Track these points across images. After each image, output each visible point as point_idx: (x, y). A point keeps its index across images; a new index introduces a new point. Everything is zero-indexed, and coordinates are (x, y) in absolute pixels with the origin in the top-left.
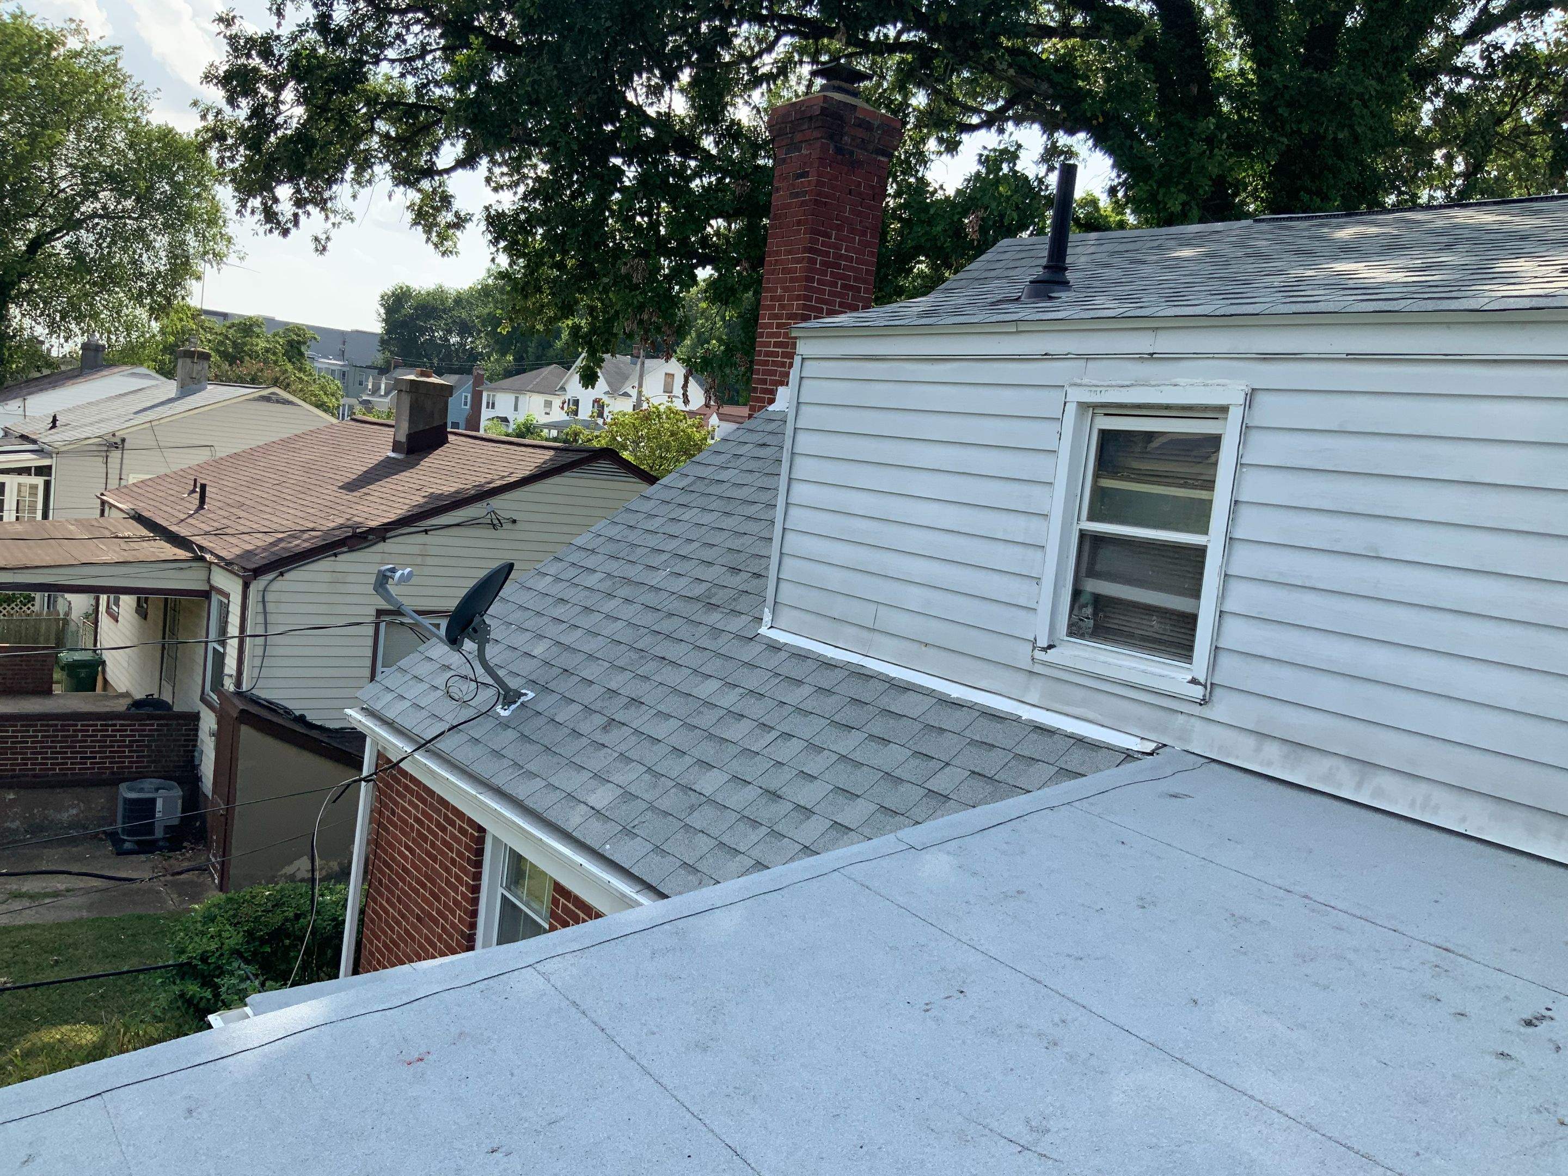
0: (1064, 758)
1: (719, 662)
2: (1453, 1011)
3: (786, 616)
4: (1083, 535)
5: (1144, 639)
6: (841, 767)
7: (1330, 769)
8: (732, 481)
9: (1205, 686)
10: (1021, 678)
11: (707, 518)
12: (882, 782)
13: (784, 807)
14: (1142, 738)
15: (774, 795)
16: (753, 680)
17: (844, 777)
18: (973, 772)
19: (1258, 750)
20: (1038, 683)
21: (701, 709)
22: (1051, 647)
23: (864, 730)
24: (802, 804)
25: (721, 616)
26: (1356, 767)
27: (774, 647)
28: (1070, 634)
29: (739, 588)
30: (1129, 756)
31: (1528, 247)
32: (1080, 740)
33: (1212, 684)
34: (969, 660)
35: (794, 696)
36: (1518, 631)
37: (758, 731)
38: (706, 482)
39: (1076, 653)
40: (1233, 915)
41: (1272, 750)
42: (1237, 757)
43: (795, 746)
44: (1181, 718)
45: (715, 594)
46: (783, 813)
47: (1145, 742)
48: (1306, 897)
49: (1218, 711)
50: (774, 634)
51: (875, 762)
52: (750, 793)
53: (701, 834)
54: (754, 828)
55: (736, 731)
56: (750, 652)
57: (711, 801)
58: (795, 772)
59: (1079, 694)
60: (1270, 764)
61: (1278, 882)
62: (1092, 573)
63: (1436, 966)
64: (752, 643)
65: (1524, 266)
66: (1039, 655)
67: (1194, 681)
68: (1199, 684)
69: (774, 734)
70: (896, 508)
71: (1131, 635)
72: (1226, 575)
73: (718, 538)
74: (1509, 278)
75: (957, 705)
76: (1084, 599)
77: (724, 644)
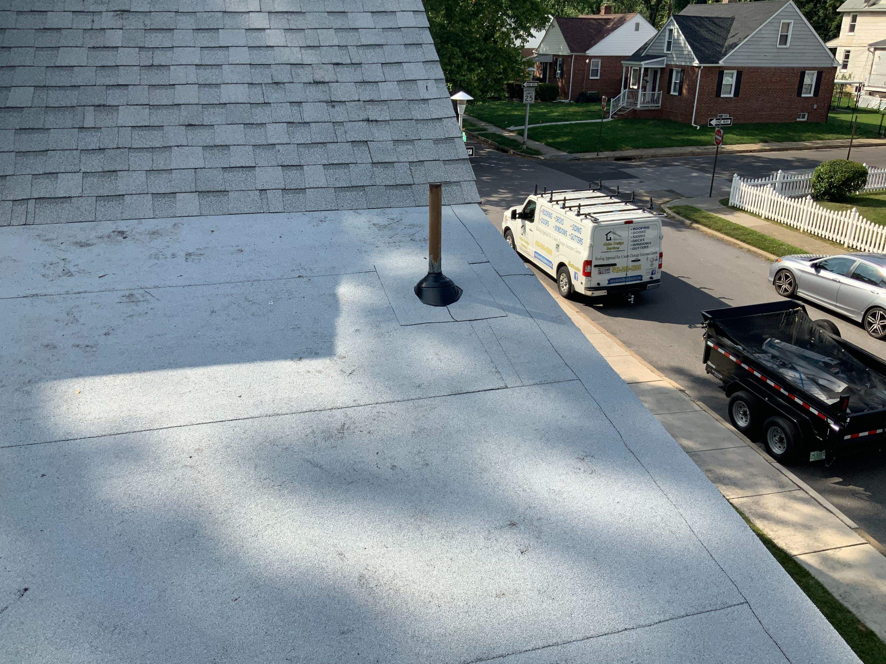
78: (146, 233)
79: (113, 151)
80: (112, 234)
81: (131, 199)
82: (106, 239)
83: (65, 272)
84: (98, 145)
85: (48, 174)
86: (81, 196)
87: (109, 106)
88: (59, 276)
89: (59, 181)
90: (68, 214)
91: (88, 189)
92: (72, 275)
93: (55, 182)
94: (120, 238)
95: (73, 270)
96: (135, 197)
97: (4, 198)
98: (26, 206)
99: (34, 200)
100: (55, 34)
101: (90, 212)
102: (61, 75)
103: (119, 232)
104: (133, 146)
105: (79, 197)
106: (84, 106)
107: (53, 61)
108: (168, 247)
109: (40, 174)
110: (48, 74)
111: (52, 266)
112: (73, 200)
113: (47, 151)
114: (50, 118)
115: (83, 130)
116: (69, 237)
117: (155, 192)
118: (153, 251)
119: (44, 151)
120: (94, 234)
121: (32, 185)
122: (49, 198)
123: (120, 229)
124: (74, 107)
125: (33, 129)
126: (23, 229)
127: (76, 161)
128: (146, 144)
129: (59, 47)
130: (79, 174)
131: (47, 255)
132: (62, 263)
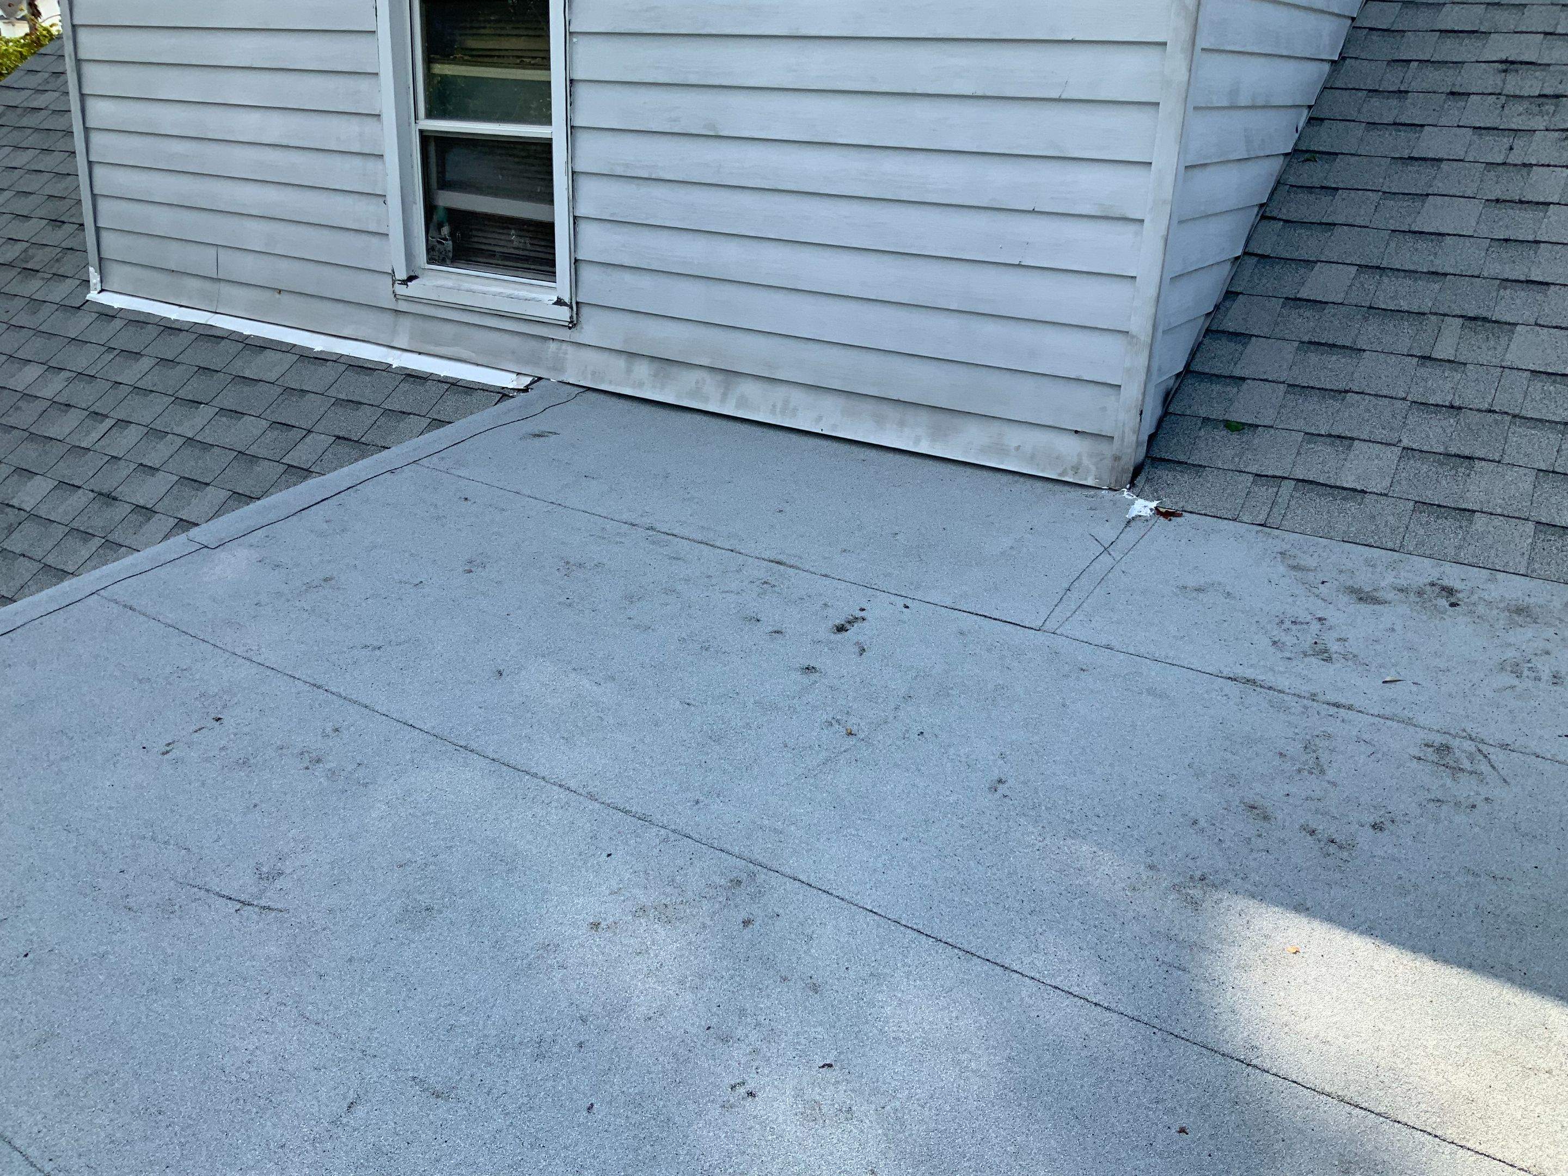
0: (437, 407)
1: (39, 342)
2: (770, 629)
3: (117, 274)
4: (425, 137)
5: (506, 257)
6: (187, 451)
7: (697, 382)
8: (52, 107)
9: (571, 308)
10: (388, 318)
11: (21, 159)
12: (235, 463)
13: (122, 510)
14: (518, 374)
15: (109, 498)
16: (81, 360)
17: (191, 465)
18: (338, 437)
19: (629, 371)
20: (406, 323)
21: (20, 404)
22: (411, 278)
23: (214, 403)
24: (142, 503)
25: (41, 283)
26: (720, 377)
27: (107, 314)
28: (431, 260)
29: (64, 245)
30: (504, 394)
32: (453, 384)
33: (577, 303)
34: (329, 304)
35: (131, 373)
36: (856, 207)
37: (89, 422)
38: (19, 111)
39: (440, 282)
40: (568, 563)
41: (643, 369)
42: (610, 382)
43: (132, 434)
44: (553, 346)
45: (32, 258)
46: (118, 518)
47: (521, 377)
48: (652, 528)
49: (589, 332)
50: (109, 299)
51: (227, 441)
52: (79, 499)
53: (22, 558)
54: (85, 541)
55: (62, 426)
56: (77, 325)
57: (33, 516)
58: (133, 466)
59: (449, 329)
60: (641, 385)
61: (625, 517)
62: (445, 185)
63: (766, 583)
64: (80, 313)
66: (401, 289)
67: (559, 302)
68: (565, 304)
69: (108, 423)
70: (214, 122)
71: (492, 255)
72: (573, 173)
73: (33, 184)
75: (321, 359)
76: (439, 216)
77: (48, 319)
78: (1502, 605)
79: (1479, 415)
80: (1428, 588)
81: (1487, 525)
82: (1412, 597)
83: (1318, 648)
84: (1449, 398)
85: (1334, 436)
86: (1386, 495)
87: (1496, 322)
88: (1305, 655)
89: (1351, 456)
90: (1350, 525)
91: (1404, 482)
92: (1329, 660)
93: (1343, 456)
94: (1443, 603)
95: (1334, 647)
96: (1497, 521)
97: (1242, 467)
98: (1275, 490)
99: (1293, 483)
100: (1429, 170)
101: (1393, 531)
102: (1417, 250)
103: (1443, 589)
104: (1524, 413)
105: (1381, 494)
106: (1445, 315)
107: (1409, 220)
108: (1548, 653)
109: (1319, 435)
110: (1393, 245)
111: (1294, 627)
112: (1369, 499)
113: (1346, 392)
114: (1370, 329)
115: (1428, 363)
116: (1341, 572)
117: (1544, 520)
118: (1510, 654)
119: (1340, 392)
120: (1389, 579)
121: (1299, 453)
122: (1323, 485)
123: (1446, 582)
124: (1424, 314)
125: (1334, 345)
126: (1257, 532)
127: (1397, 423)
128: (1554, 414)
129: (1428, 195)
130: (1395, 449)
131: (1290, 600)
132: (1315, 626)
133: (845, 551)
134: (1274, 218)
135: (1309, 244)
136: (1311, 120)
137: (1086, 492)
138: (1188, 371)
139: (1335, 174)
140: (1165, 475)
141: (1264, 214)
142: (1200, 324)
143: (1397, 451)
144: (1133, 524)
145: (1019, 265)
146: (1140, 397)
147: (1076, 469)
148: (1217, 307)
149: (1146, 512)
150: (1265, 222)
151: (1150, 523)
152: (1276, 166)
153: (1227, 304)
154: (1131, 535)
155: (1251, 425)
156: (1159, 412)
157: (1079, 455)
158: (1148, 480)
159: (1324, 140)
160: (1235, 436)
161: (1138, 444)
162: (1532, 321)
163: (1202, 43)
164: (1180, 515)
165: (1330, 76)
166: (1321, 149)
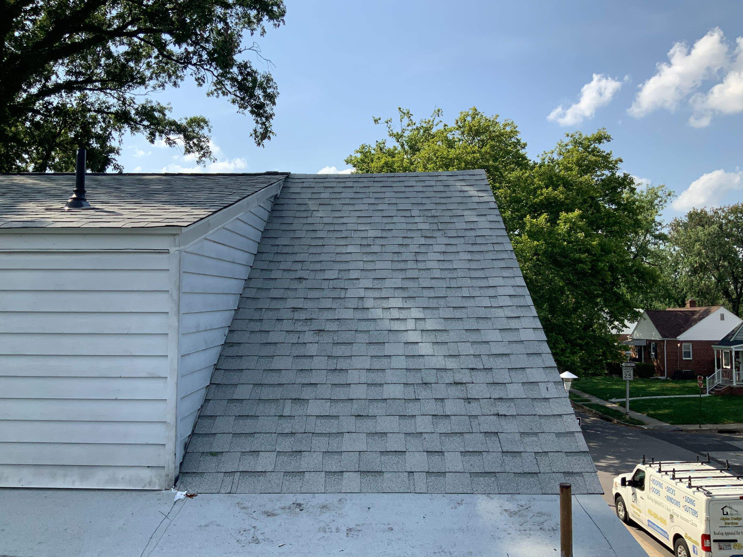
31: (39, 196)
65: (31, 206)
74: (22, 212)
78: (318, 506)
79: (301, 435)
80: (292, 505)
81: (309, 476)
82: (287, 510)
83: (254, 539)
84: (291, 430)
85: (252, 452)
86: (273, 472)
87: (302, 399)
88: (250, 543)
89: (259, 458)
90: (262, 486)
91: (279, 465)
92: (259, 542)
93: (256, 459)
94: (298, 510)
95: (260, 537)
96: (313, 474)
97: (219, 470)
98: (233, 477)
99: (239, 473)
101: (277, 485)
102: (273, 376)
103: (297, 504)
104: (316, 432)
106: (285, 399)
107: (269, 365)
108: (334, 521)
109: (246, 452)
110: (264, 375)
111: (245, 533)
112: (268, 474)
113: (254, 433)
114: (260, 408)
115: (282, 418)
116: (260, 506)
117: (327, 471)
118: (322, 524)
119: (252, 434)
120: (278, 505)
121: (240, 461)
122: (250, 472)
123: (298, 502)
124: (278, 400)
125: (248, 416)
126: (228, 496)
127: (274, 443)
128: (325, 430)
129: (274, 356)
130: (274, 453)
131: (242, 522)
132: (253, 530)
133: (40, 543)
134: (221, 369)
135: (235, 378)
136: (230, 331)
137: (155, 493)
138: (193, 433)
139: (241, 350)
140: (189, 479)
141: (217, 368)
142: (196, 414)
143: (275, 453)
144: (177, 503)
145: (116, 399)
146: (174, 448)
147: (150, 483)
148: (202, 406)
149: (182, 497)
150: (217, 371)
151: (184, 501)
152: (219, 349)
153: (206, 404)
154: (177, 508)
155: (220, 452)
156: (183, 452)
157: (151, 476)
158: (181, 483)
159: (236, 338)
160: (215, 458)
161: (175, 468)
162: (314, 397)
163: (182, 311)
164: (196, 495)
165: (235, 315)
166: (235, 342)
